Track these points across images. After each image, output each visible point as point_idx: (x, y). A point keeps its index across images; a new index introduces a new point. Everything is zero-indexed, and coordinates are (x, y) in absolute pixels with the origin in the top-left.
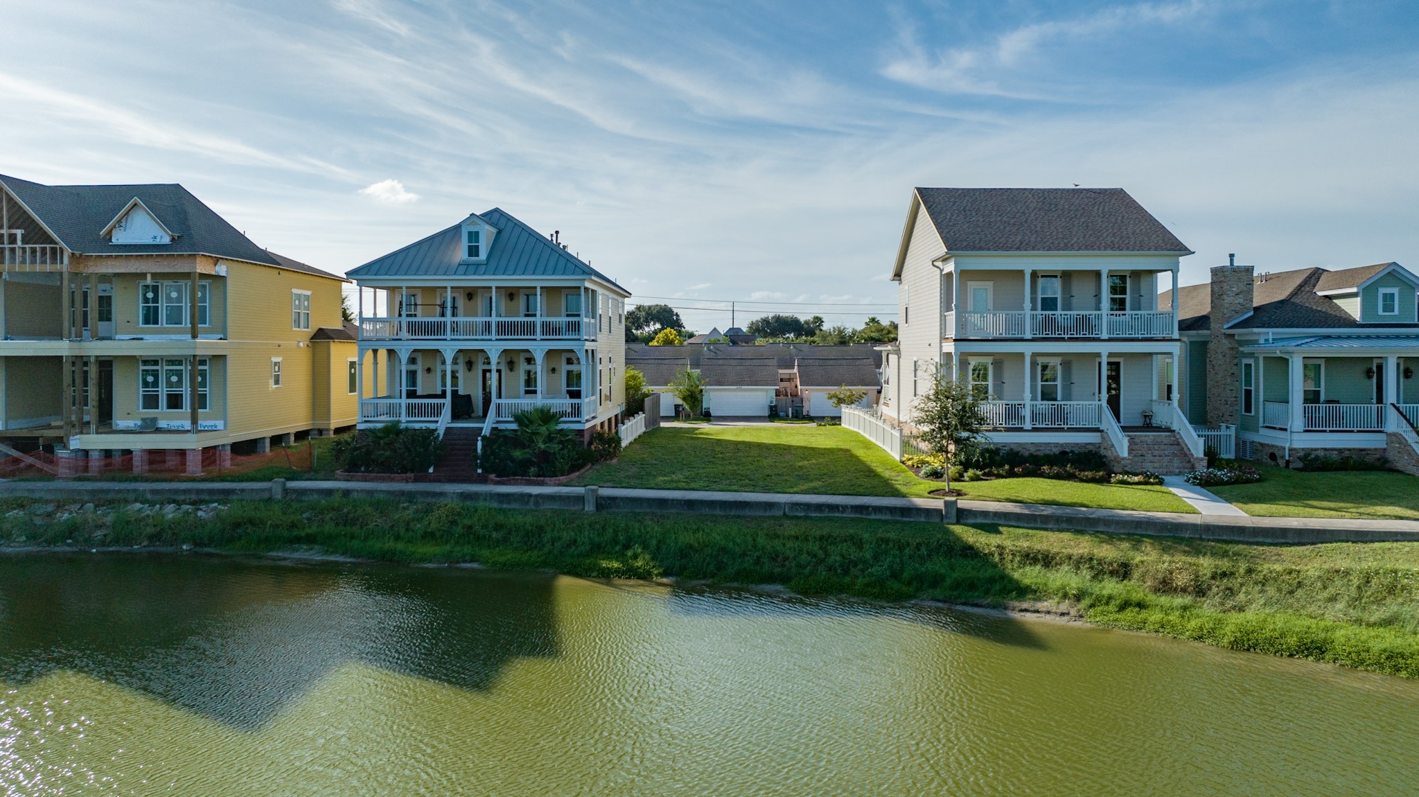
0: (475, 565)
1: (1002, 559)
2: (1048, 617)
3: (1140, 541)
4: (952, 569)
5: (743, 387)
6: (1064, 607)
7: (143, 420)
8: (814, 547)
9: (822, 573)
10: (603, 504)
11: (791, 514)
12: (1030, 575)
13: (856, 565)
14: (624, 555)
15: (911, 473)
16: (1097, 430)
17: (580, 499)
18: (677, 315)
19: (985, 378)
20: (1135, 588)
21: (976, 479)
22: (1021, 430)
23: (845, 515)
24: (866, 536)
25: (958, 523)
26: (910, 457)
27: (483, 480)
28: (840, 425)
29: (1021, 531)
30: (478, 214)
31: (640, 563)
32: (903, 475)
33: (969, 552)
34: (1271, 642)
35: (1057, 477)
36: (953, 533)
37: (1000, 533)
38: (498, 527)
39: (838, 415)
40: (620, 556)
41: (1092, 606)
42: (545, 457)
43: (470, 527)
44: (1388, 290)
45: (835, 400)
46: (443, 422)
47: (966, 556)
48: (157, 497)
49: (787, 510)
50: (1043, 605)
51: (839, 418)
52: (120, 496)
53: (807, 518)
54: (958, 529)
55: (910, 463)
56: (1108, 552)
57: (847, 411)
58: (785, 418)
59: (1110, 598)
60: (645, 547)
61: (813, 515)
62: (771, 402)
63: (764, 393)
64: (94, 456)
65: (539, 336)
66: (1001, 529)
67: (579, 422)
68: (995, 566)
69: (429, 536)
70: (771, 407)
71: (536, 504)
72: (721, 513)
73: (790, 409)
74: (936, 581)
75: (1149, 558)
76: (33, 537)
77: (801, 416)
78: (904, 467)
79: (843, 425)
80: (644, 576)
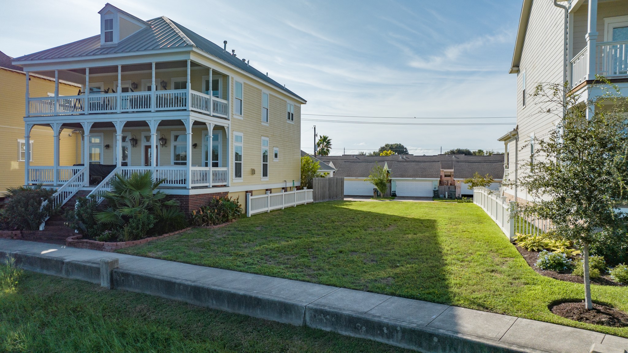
5: (417, 179)
10: (118, 280)
15: (521, 261)
18: (406, 149)
23: (391, 342)
26: (524, 236)
28: (473, 202)
30: (145, 20)
32: (510, 262)
39: (471, 194)
45: (471, 184)
49: (308, 318)
51: (472, 196)
53: (334, 336)
55: (522, 244)
57: (478, 192)
58: (444, 198)
61: (344, 333)
62: (435, 188)
63: (430, 183)
65: (153, 108)
67: (185, 188)
70: (434, 191)
71: (67, 272)
73: (447, 193)
77: (454, 197)
78: (514, 248)
79: (475, 203)
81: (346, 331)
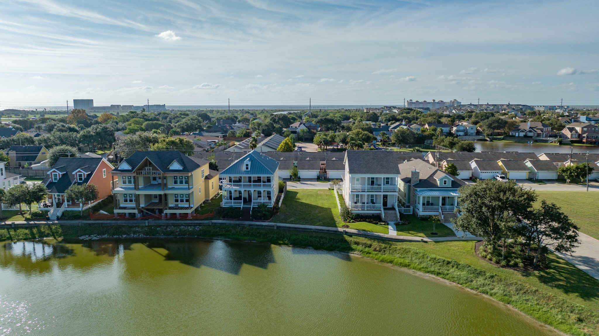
0: (255, 241)
1: (351, 243)
2: (355, 255)
3: (375, 240)
4: (342, 245)
5: (310, 170)
6: (358, 253)
7: (175, 205)
8: (318, 240)
9: (319, 245)
10: (278, 227)
12: (354, 246)
13: (325, 243)
14: (283, 240)
16: (380, 210)
17: (273, 226)
19: (358, 197)
20: (371, 250)
21: (353, 222)
22: (364, 210)
24: (328, 237)
25: (346, 234)
27: (252, 220)
29: (356, 237)
31: (286, 242)
33: (346, 241)
34: (386, 261)
35: (369, 222)
36: (344, 237)
37: (352, 237)
38: (258, 233)
40: (282, 240)
41: (363, 253)
42: (265, 215)
43: (252, 233)
44: (445, 180)
46: (242, 206)
47: (345, 242)
48: (186, 225)
50: (355, 252)
52: (178, 224)
54: (345, 236)
56: (369, 242)
58: (322, 180)
59: (366, 252)
60: (287, 239)
63: (316, 172)
64: (168, 215)
65: (262, 187)
66: (353, 236)
67: (271, 205)
68: (349, 244)
69: (245, 235)
70: (318, 176)
71: (264, 227)
73: (323, 177)
74: (338, 247)
75: (375, 244)
76: (164, 234)
77: (326, 179)
80: (287, 244)
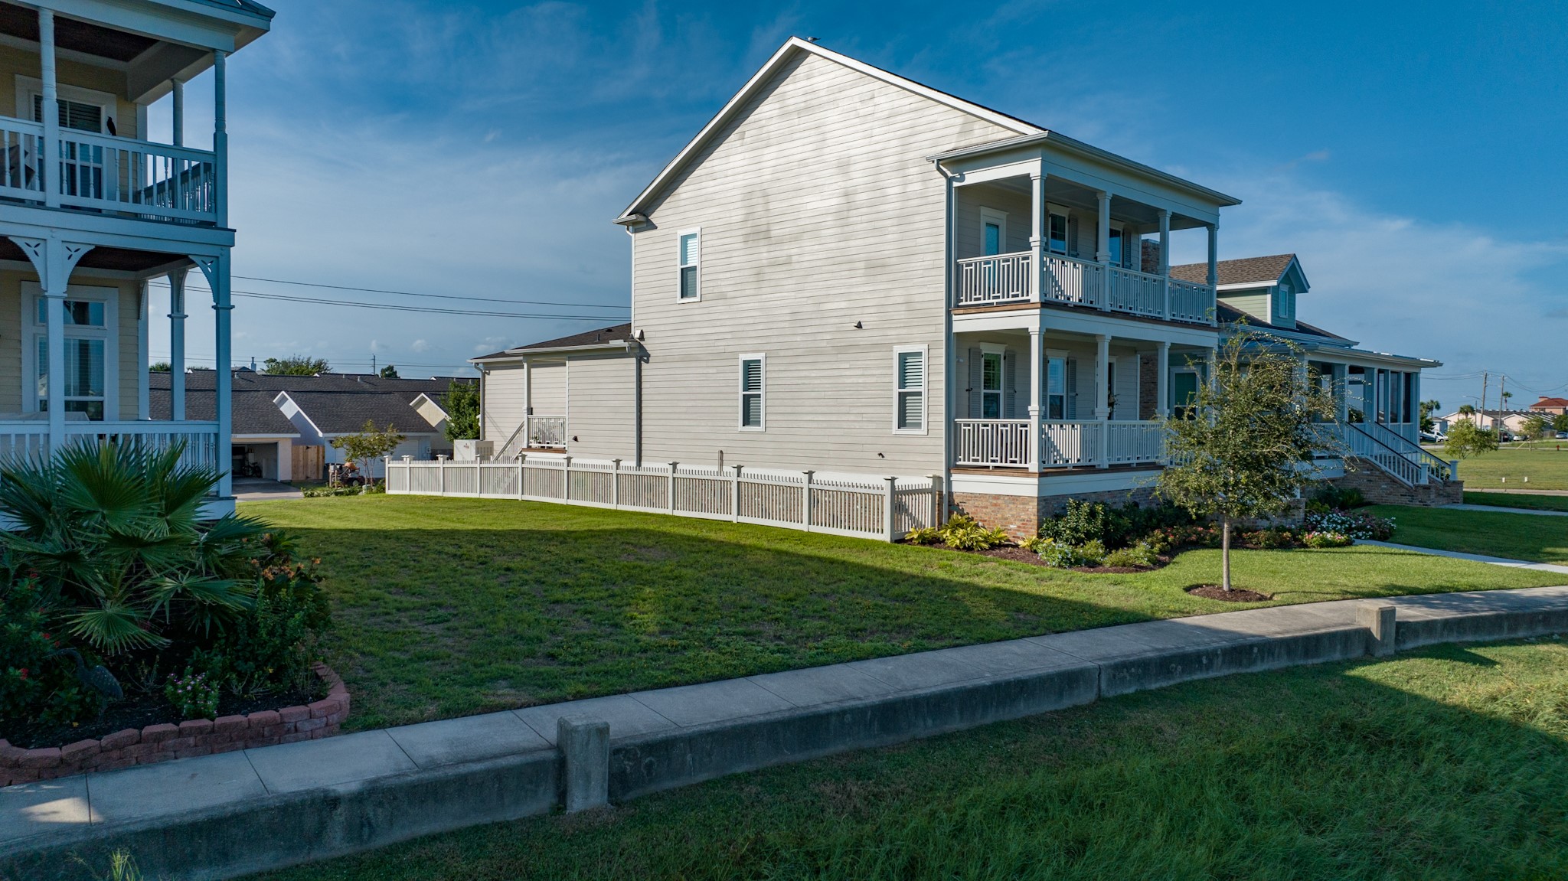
11: (1112, 694)
49: (1103, 685)
53: (1140, 697)
61: (1154, 686)
72: (963, 726)
81: (1157, 681)
